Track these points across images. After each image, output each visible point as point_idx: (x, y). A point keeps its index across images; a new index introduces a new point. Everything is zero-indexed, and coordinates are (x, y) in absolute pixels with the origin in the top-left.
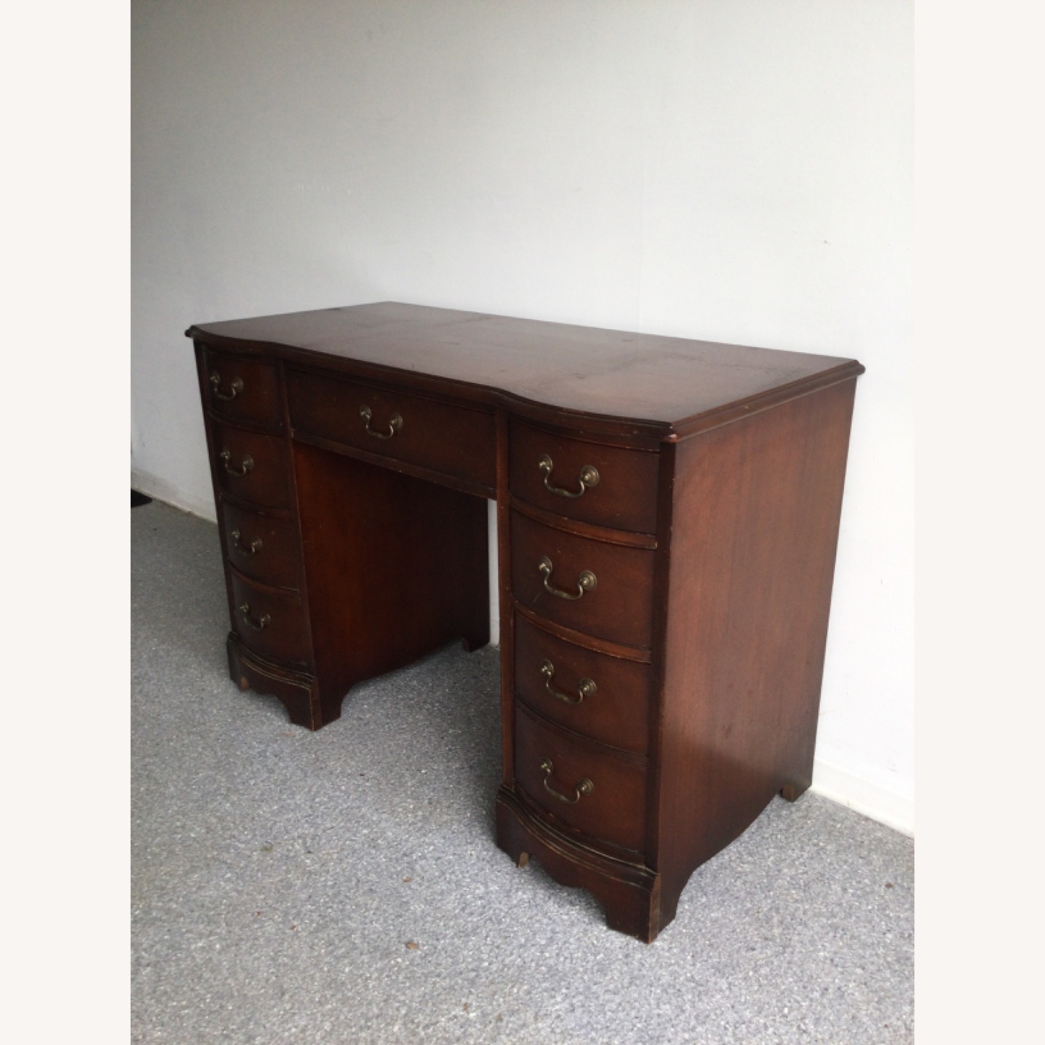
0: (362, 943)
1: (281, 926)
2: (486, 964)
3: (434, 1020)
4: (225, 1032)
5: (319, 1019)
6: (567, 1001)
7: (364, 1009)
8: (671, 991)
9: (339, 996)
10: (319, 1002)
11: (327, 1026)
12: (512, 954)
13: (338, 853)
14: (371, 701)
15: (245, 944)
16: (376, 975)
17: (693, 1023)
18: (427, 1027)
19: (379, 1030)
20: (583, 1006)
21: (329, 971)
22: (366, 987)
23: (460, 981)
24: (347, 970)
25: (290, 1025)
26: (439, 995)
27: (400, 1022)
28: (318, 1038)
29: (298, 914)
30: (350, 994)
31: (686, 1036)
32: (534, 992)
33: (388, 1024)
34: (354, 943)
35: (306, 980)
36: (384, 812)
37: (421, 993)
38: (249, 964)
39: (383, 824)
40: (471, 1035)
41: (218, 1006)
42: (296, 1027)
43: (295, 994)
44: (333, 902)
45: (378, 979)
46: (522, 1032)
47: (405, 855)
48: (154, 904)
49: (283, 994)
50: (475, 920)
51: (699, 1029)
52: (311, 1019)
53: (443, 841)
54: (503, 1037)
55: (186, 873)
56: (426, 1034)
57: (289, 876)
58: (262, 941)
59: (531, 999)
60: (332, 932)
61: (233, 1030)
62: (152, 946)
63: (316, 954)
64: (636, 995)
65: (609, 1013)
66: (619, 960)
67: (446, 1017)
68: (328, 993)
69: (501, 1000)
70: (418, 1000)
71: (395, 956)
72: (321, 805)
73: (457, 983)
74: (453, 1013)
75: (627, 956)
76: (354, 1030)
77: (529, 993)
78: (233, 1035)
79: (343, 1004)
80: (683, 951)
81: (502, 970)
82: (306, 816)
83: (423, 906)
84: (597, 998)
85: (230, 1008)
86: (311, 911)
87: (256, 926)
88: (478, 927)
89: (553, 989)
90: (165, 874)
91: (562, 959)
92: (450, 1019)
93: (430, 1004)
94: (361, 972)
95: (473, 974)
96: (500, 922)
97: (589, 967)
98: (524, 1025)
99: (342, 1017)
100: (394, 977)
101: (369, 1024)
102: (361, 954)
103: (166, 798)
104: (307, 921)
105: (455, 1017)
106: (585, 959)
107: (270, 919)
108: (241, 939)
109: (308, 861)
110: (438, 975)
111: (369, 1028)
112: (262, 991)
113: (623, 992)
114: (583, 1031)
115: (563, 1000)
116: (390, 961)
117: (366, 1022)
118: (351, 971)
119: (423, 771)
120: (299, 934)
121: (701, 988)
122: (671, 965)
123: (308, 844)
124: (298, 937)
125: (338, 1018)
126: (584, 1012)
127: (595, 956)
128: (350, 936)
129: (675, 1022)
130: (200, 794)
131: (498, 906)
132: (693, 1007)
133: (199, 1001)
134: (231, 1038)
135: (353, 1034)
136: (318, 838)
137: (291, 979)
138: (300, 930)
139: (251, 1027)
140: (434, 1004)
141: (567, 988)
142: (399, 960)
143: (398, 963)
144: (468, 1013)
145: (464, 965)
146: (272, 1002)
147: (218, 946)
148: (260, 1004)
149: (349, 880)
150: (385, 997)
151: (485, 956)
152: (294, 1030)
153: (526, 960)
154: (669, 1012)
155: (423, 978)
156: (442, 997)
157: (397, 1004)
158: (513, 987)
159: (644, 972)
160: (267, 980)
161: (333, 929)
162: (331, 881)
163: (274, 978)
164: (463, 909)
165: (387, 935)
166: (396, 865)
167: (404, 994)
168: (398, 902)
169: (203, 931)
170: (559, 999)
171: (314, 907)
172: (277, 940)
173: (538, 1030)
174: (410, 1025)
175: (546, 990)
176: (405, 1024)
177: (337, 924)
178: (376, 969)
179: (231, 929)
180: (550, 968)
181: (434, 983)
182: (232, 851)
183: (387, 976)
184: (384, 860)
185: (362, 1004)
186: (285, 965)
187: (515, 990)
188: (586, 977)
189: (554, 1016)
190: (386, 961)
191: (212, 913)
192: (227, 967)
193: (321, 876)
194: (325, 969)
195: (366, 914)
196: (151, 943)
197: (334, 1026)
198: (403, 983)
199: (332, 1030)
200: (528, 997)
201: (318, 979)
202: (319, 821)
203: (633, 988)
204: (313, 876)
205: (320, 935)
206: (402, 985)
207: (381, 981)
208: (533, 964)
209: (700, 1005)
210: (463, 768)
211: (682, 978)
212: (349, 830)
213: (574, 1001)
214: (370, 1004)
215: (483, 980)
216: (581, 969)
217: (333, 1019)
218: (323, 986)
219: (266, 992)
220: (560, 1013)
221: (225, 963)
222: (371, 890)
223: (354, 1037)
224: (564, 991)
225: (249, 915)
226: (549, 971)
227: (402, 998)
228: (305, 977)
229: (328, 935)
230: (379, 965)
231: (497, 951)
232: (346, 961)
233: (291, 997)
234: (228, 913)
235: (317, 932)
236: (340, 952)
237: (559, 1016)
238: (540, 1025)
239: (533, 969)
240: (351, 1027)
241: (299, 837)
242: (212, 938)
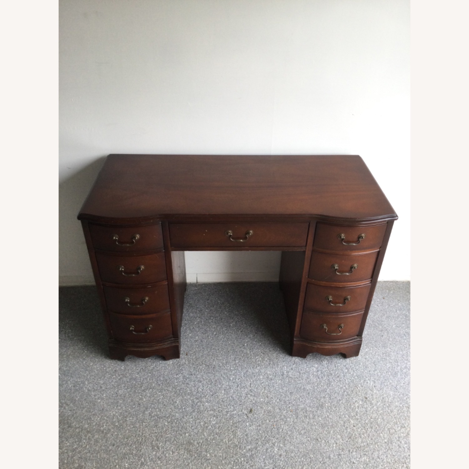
0: (312, 409)
1: (286, 424)
2: (344, 388)
3: (356, 412)
4: (322, 463)
5: (335, 437)
6: (371, 381)
7: (339, 425)
8: (384, 360)
9: (329, 427)
10: (328, 433)
11: (339, 437)
12: (345, 380)
13: (265, 390)
14: (188, 332)
15: (287, 438)
16: (328, 414)
17: (396, 364)
18: (357, 415)
19: (350, 426)
20: (375, 379)
21: (317, 424)
22: (331, 418)
23: (346, 397)
24: (320, 419)
25: (332, 445)
26: (347, 405)
27: (350, 419)
28: (342, 441)
29: (285, 416)
30: (331, 424)
31: (399, 368)
32: (363, 385)
33: (349, 423)
34: (310, 411)
35: (316, 431)
36: (256, 367)
37: (344, 408)
38: (297, 441)
39: (263, 371)
40: (367, 407)
41: (309, 459)
42: (333, 444)
43: (320, 437)
44: (288, 405)
45: (330, 414)
46: (374, 397)
47: (282, 375)
48: (242, 453)
49: (317, 440)
50: (325, 378)
51: (399, 364)
52: (333, 439)
53: (285, 363)
54: (372, 401)
55: (235, 435)
56: (359, 416)
57: (264, 408)
58: (289, 433)
59: (364, 387)
60: (301, 413)
61: (322, 460)
62: (265, 463)
63: (307, 422)
64: (380, 367)
65: (381, 376)
66: (365, 361)
67: (356, 408)
68: (326, 428)
69: (360, 393)
70: (345, 410)
71: (324, 405)
72: (235, 380)
73: (346, 398)
74: (356, 406)
75: (366, 359)
76: (345, 431)
77: (362, 386)
78: (324, 461)
79: (333, 428)
80: (372, 348)
81: (349, 386)
82: (238, 387)
83: (309, 386)
84: (375, 375)
85: (312, 456)
86: (287, 413)
87: (281, 430)
88: (329, 380)
89: (365, 381)
90: (229, 442)
91: (356, 372)
92: (358, 408)
93: (349, 409)
94: (324, 416)
95: (346, 393)
96: (331, 374)
97: (363, 368)
98: (372, 395)
99: (338, 431)
100: (332, 410)
101: (346, 427)
102: (317, 412)
103: (181, 419)
104: (291, 416)
105: (358, 407)
106: (360, 367)
107: (281, 425)
108: (284, 437)
109: (262, 400)
110: (340, 400)
111: (347, 427)
112: (312, 444)
113: (376, 368)
114: (383, 385)
115: (370, 381)
116: (325, 407)
117: (345, 427)
118: (321, 419)
119: (246, 345)
120: (295, 421)
121: (387, 354)
122: (375, 353)
123: (253, 395)
124: (296, 422)
125: (338, 432)
126: (377, 380)
127: (360, 364)
128: (306, 410)
129: (394, 367)
130: (190, 408)
131: (324, 370)
132: (392, 360)
133: (303, 463)
134: (326, 462)
135: (347, 432)
136: (252, 390)
137: (313, 435)
138: (293, 420)
139: (325, 455)
140: (350, 408)
141: (367, 378)
142: (327, 405)
143: (327, 406)
144: (359, 403)
145: (340, 392)
146: (319, 444)
147: (281, 445)
148: (317, 448)
149: (282, 395)
150: (339, 417)
151: (341, 386)
152: (334, 445)
153: (350, 378)
154: (390, 365)
155: (338, 404)
156: (349, 405)
157: (343, 416)
158: (357, 388)
159: (374, 360)
160: (308, 440)
161: (300, 412)
162: (277, 400)
163: (309, 438)
164: (319, 378)
165: (314, 401)
166: (286, 380)
167: (341, 412)
168: (302, 390)
169: (270, 445)
170: (369, 382)
171: (286, 411)
172: (292, 428)
173: (376, 393)
174: (353, 418)
175: (364, 382)
176: (352, 419)
177: (299, 410)
178: (326, 412)
179: (276, 437)
180: (357, 376)
181: (342, 403)
182: (235, 416)
183: (331, 411)
184: (280, 381)
185: (337, 424)
186: (305, 432)
187: (359, 388)
188: (366, 371)
189: (374, 387)
190: (324, 408)
191: (263, 439)
192: (293, 448)
193: (273, 401)
194: (316, 424)
195: (300, 400)
196: (263, 463)
197: (340, 435)
198: (336, 409)
199: (341, 436)
200: (363, 387)
201: (318, 428)
202: (243, 385)
203: (377, 366)
204: (271, 403)
205: (299, 416)
206: (337, 410)
207: (331, 414)
208: (353, 378)
209: (392, 358)
210: (254, 335)
211: (381, 355)
212: (256, 381)
213: (372, 379)
214: (338, 422)
215: (350, 392)
216: (362, 370)
217: (337, 434)
218: (322, 429)
219: (313, 444)
220: (374, 385)
221: (291, 447)
222: (291, 393)
223: (348, 433)
224: (367, 379)
225: (274, 429)
226: (358, 377)
227: (342, 413)
228: (315, 431)
229: (301, 414)
230: (325, 411)
231: (341, 382)
232: (316, 417)
233: (320, 438)
234: (267, 434)
235: (298, 417)
236: (311, 416)
237: (375, 386)
238: (375, 392)
239: (354, 379)
240: (344, 431)
241: (247, 395)
242: (276, 445)
